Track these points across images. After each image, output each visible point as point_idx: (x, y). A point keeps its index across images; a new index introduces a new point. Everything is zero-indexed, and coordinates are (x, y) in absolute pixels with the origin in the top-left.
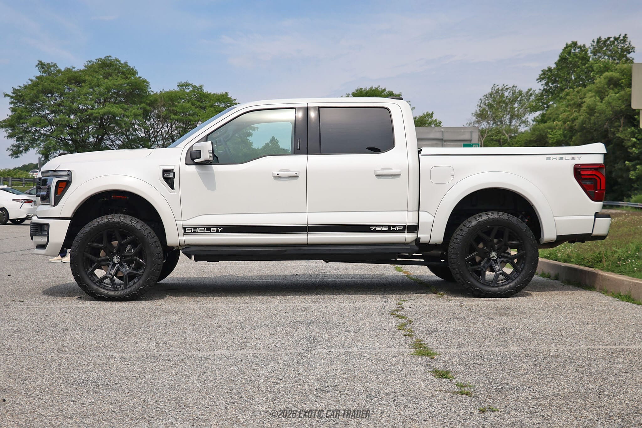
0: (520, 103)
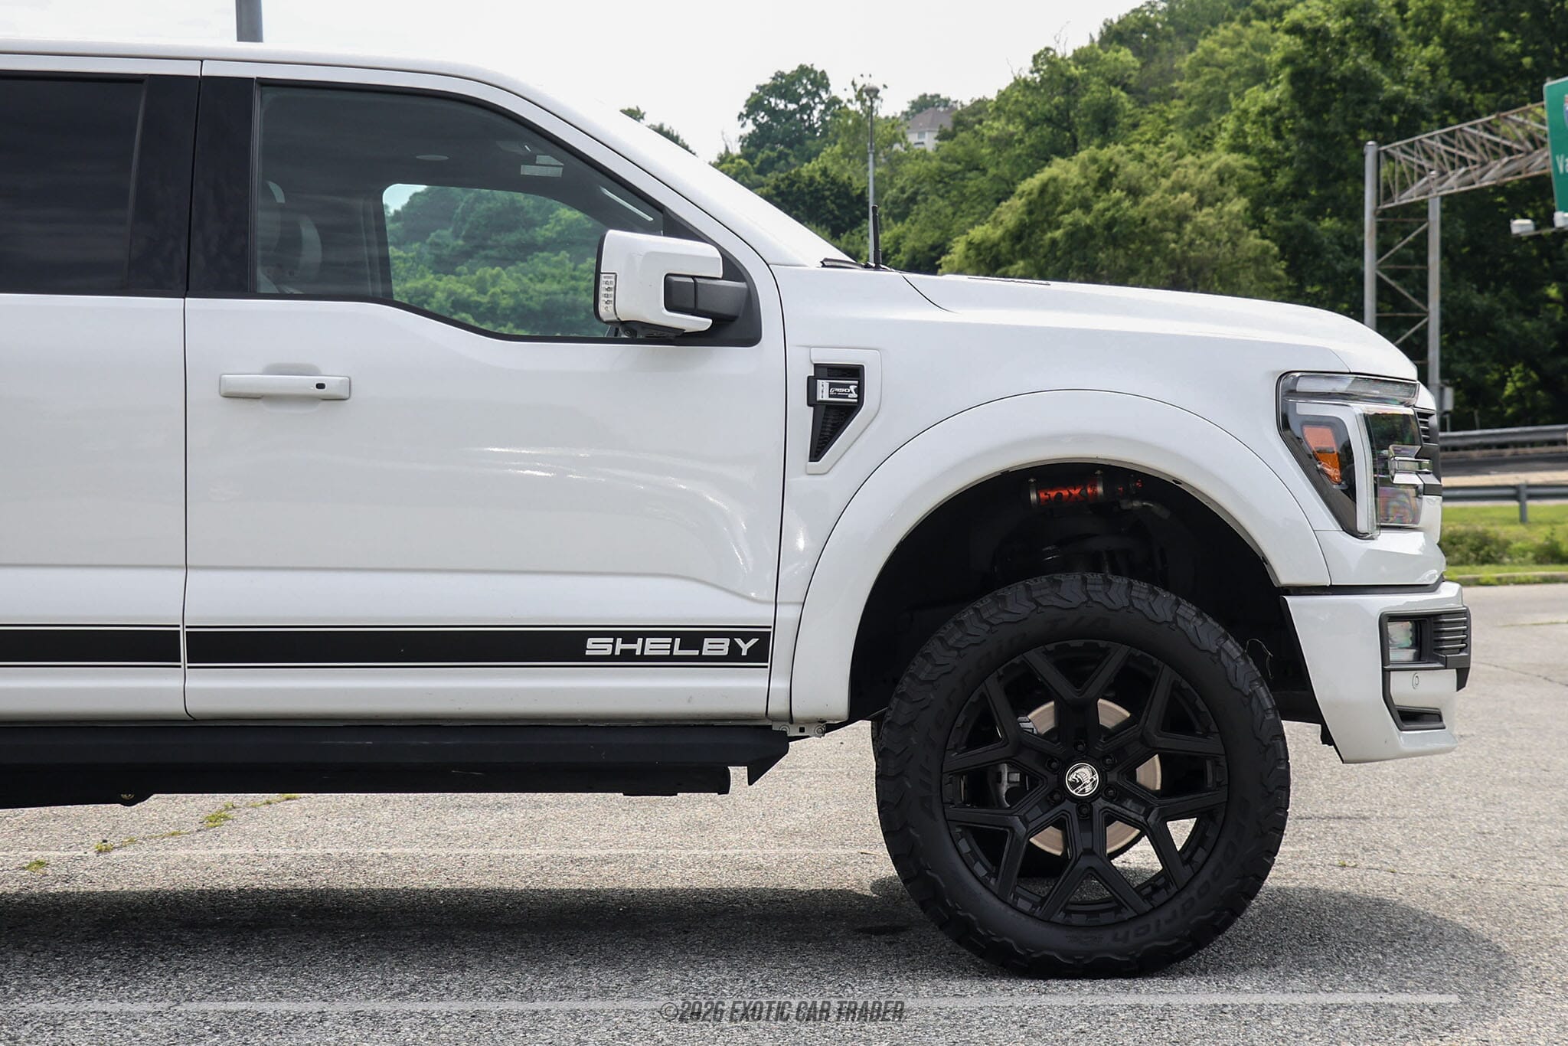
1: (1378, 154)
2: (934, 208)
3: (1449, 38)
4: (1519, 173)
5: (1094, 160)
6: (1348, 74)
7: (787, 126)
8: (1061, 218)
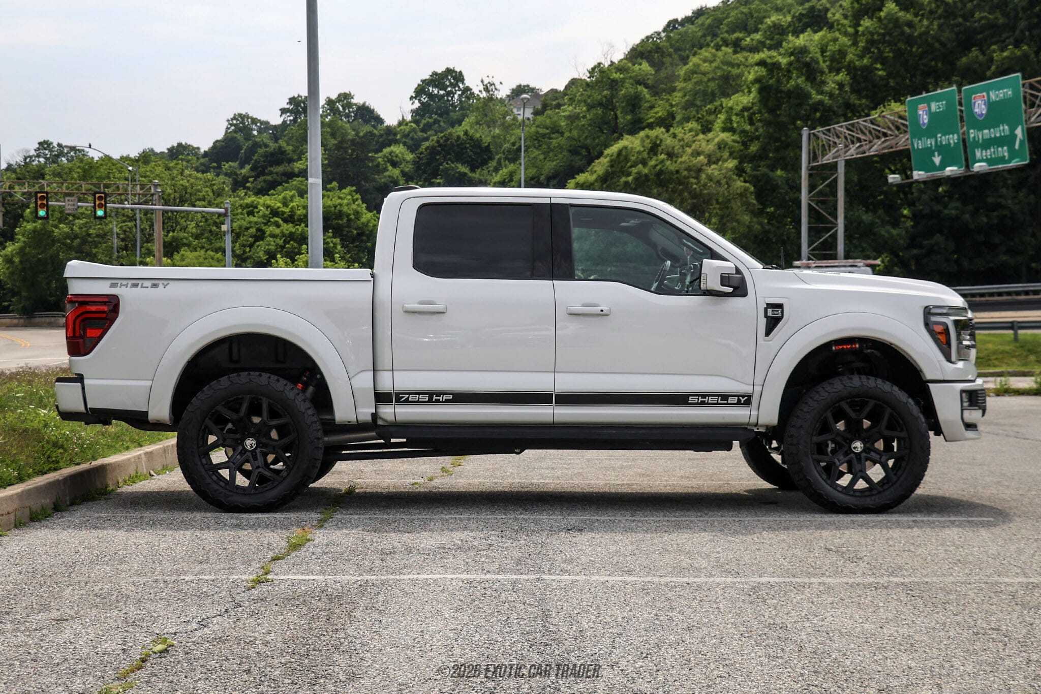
1: (809, 135)
2: (533, 156)
3: (851, 69)
4: (892, 148)
5: (648, 137)
6: (791, 88)
7: (439, 104)
8: (630, 170)
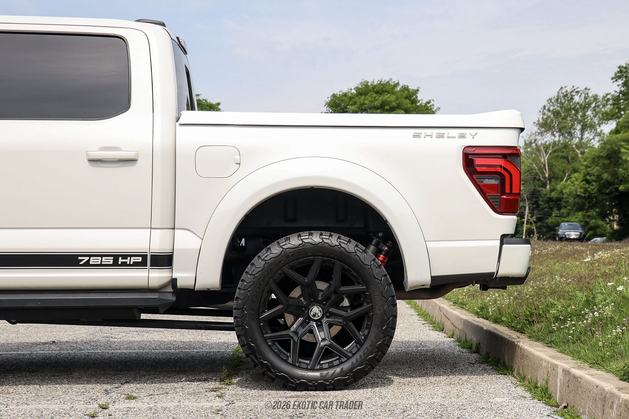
0: (595, 110)
